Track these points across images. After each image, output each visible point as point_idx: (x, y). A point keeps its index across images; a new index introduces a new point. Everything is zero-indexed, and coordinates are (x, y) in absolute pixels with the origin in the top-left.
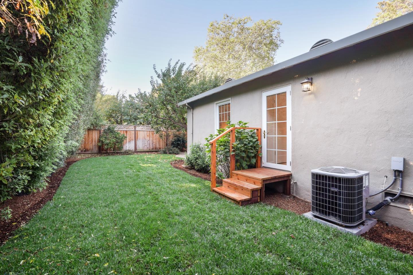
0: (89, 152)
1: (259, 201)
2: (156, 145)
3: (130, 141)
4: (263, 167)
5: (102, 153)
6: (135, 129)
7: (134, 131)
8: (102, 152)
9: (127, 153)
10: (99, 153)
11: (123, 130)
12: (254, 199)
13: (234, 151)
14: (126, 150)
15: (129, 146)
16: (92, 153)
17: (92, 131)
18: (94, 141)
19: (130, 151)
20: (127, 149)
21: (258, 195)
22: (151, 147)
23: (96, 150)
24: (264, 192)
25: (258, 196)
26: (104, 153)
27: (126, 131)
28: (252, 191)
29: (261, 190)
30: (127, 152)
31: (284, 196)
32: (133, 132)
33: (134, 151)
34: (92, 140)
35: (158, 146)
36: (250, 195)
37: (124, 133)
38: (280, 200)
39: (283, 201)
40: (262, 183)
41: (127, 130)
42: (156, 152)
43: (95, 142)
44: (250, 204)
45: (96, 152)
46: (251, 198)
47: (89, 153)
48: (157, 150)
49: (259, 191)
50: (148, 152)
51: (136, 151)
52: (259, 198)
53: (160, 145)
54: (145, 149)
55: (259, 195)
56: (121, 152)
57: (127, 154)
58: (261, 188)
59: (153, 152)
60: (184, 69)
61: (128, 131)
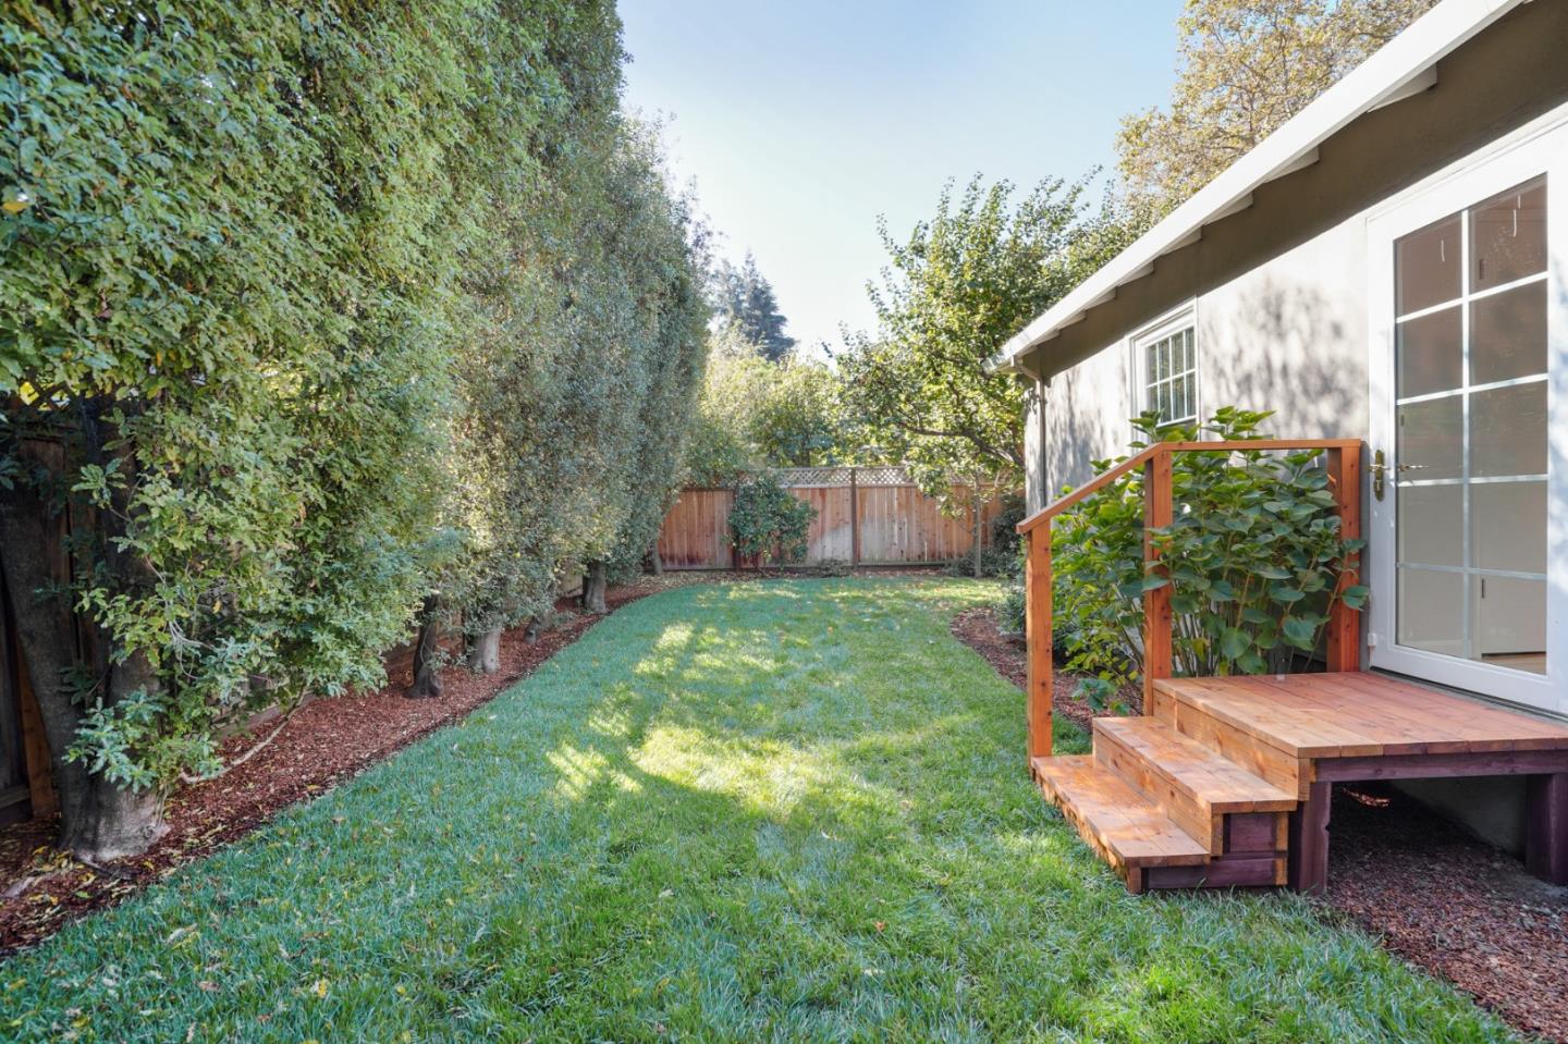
0: (705, 567)
1: (1282, 879)
2: (932, 542)
3: (835, 529)
4: (1375, 669)
5: (742, 570)
6: (853, 480)
7: (848, 490)
8: (745, 566)
9: (827, 571)
10: (735, 570)
11: (812, 486)
12: (1236, 864)
13: (1161, 571)
14: (823, 561)
15: (832, 545)
16: (713, 570)
17: (710, 493)
18: (717, 528)
19: (835, 562)
20: (828, 555)
21: (1273, 843)
22: (916, 550)
23: (723, 559)
24: (1326, 834)
25: (1279, 854)
26: (748, 570)
27: (822, 491)
28: (1227, 817)
29: (1296, 815)
30: (827, 569)
31: (1519, 878)
32: (847, 495)
33: (849, 564)
34: (713, 524)
35: (941, 546)
36: (1208, 839)
37: (813, 497)
38: (1468, 904)
39: (1489, 922)
40: (1302, 776)
41: (823, 486)
42: (934, 567)
43: (721, 530)
44: (1202, 889)
45: (723, 566)
46: (1214, 858)
47: (705, 571)
48: (937, 562)
49: (1284, 823)
50: (902, 568)
51: (858, 567)
52: (1281, 864)
53: (949, 543)
54: (893, 556)
55: (1283, 845)
56: (807, 569)
57: (826, 576)
58: (1300, 804)
59: (921, 567)
60: (1011, 207)
61: (828, 493)
